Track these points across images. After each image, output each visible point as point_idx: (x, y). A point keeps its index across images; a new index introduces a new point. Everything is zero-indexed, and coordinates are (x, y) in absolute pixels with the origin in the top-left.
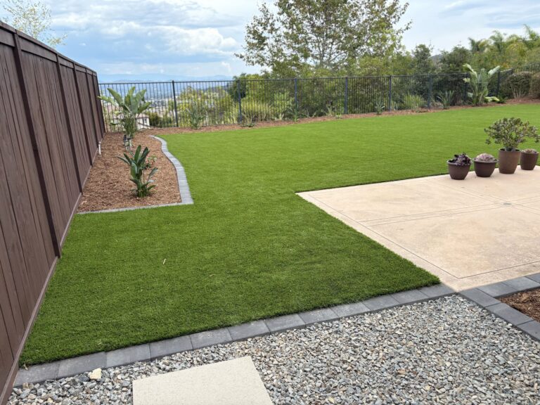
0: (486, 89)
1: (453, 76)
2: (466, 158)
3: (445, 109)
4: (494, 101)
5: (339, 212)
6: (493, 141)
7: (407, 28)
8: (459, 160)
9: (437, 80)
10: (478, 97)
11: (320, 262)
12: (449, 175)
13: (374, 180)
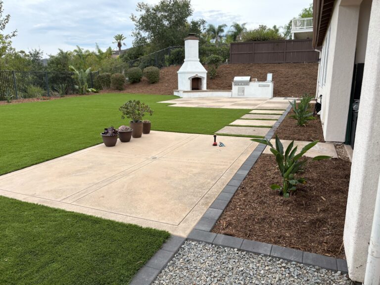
0: (86, 84)
1: (62, 74)
2: (115, 130)
3: (61, 97)
4: (92, 91)
5: (33, 196)
6: (126, 116)
7: (14, 35)
8: (110, 132)
9: (51, 76)
10: (82, 88)
11: (53, 261)
12: (103, 144)
13: (46, 158)
